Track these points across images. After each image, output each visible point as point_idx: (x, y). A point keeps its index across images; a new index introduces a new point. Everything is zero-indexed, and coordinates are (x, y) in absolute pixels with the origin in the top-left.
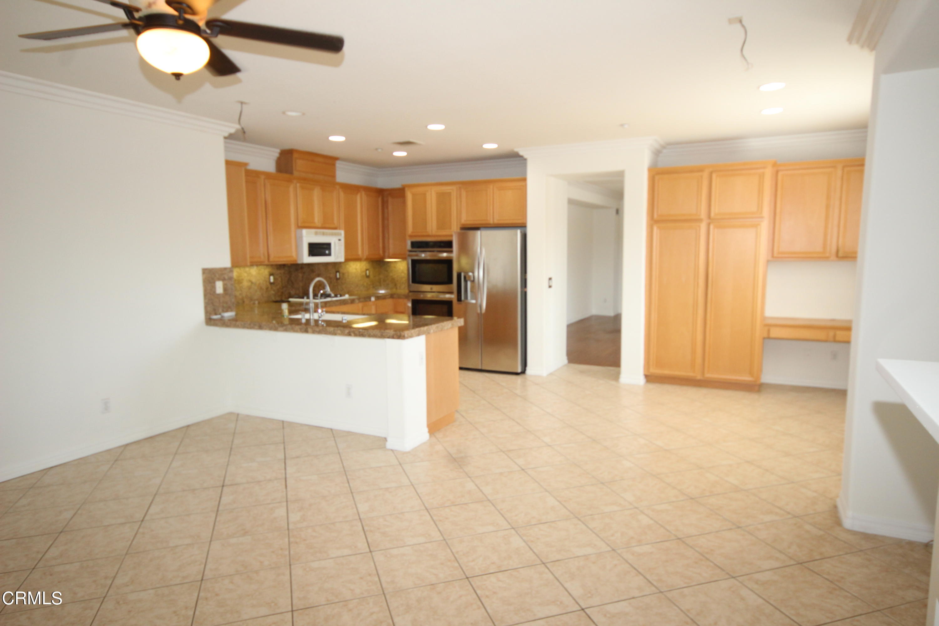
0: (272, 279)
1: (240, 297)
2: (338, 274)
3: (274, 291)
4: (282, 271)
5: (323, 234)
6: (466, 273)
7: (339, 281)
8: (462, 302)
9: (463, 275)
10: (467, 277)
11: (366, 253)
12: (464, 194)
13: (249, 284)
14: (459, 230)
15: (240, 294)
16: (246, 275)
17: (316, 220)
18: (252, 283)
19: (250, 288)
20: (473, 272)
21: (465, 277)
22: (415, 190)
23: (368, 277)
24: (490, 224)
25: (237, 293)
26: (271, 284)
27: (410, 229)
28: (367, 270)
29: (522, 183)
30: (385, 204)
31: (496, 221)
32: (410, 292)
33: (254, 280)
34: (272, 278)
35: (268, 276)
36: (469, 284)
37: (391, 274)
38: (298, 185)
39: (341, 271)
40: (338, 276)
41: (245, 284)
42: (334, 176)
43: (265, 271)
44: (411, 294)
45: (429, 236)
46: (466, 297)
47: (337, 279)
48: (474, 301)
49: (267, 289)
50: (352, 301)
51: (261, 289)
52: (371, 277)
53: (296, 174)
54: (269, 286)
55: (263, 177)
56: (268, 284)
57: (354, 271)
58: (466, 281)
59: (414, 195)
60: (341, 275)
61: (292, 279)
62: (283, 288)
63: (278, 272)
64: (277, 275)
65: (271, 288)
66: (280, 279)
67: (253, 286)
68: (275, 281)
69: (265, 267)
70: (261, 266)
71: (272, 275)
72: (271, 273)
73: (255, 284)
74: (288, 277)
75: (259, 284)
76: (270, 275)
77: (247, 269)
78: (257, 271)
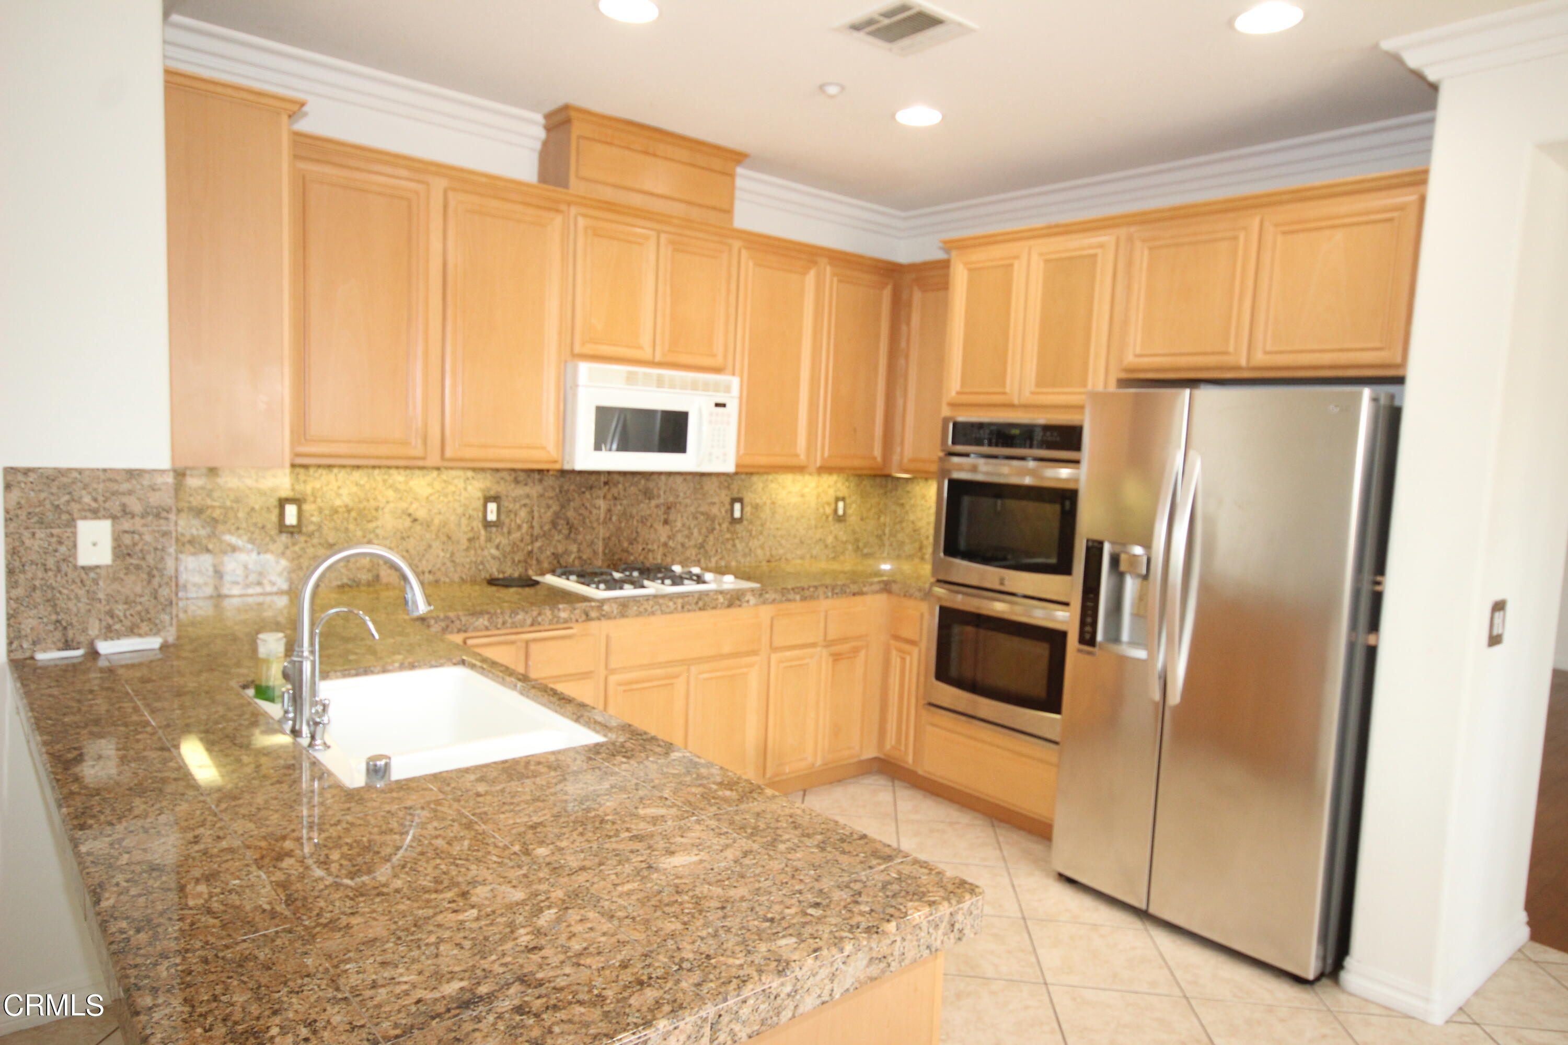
0: (492, 510)
2: (737, 506)
3: (498, 546)
4: (534, 490)
5: (660, 383)
6: (1122, 542)
7: (738, 527)
8: (1095, 650)
9: (1107, 549)
10: (1123, 557)
11: (823, 451)
12: (1142, 256)
13: (406, 522)
14: (1112, 387)
16: (390, 493)
17: (646, 340)
18: (415, 520)
20: (1147, 546)
21: (1115, 561)
22: (979, 256)
23: (840, 519)
24: (1238, 368)
26: (487, 525)
27: (954, 385)
28: (837, 499)
29: (1408, 197)
30: (899, 308)
31: (1260, 358)
32: (940, 582)
33: (421, 514)
34: (492, 507)
35: (476, 503)
36: (1130, 585)
37: (912, 517)
38: (581, 222)
39: (748, 497)
40: (737, 514)
41: (388, 519)
42: (728, 211)
43: (471, 489)
44: (939, 591)
45: (1010, 406)
46: (1114, 636)
47: (734, 521)
48: (1141, 654)
49: (472, 539)
50: (734, 599)
51: (449, 538)
52: (853, 519)
53: (576, 186)
55: (439, 184)
56: (477, 524)
57: (795, 499)
58: (1118, 574)
59: (973, 271)
60: (748, 509)
61: (571, 514)
62: (534, 539)
63: (520, 491)
64: (515, 500)
65: (489, 540)
66: (523, 513)
67: (418, 528)
68: (503, 517)
69: (470, 474)
70: (453, 473)
71: (496, 499)
72: (492, 493)
73: (428, 525)
74: (555, 507)
75: (445, 524)
76: (487, 499)
77: (399, 477)
78: (438, 485)
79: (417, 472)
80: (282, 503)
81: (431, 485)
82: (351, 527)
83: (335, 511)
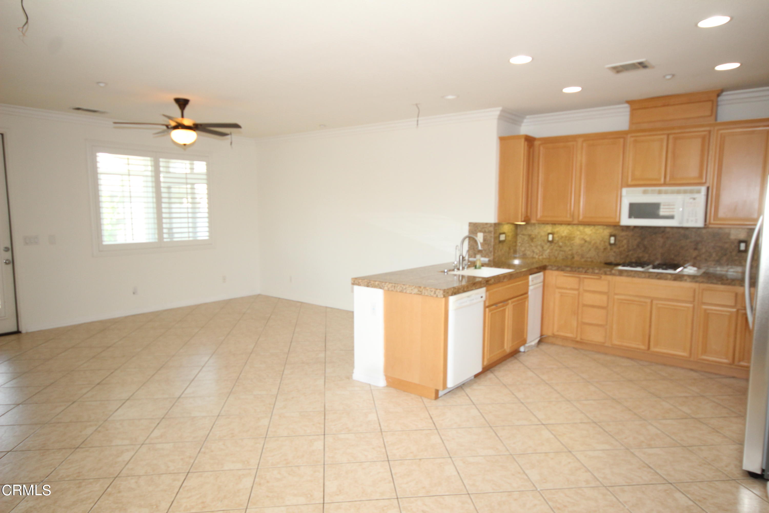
0: (612, 240)
1: (570, 253)
3: (615, 252)
4: (630, 233)
13: (583, 242)
15: (570, 250)
16: (578, 233)
18: (586, 241)
19: (582, 246)
25: (567, 249)
26: (611, 244)
33: (588, 239)
34: (612, 238)
35: (607, 237)
40: (742, 248)
41: (577, 241)
43: (605, 232)
49: (605, 249)
51: (597, 248)
54: (609, 247)
56: (607, 244)
61: (646, 243)
62: (629, 251)
63: (624, 234)
64: (622, 237)
65: (611, 249)
66: (625, 242)
67: (587, 244)
68: (617, 242)
69: (605, 227)
70: (599, 227)
71: (614, 236)
72: (613, 234)
73: (590, 243)
74: (639, 240)
75: (595, 243)
76: (611, 236)
77: (581, 228)
78: (594, 231)
79: (587, 227)
80: (549, 234)
81: (591, 230)
82: (567, 242)
83: (562, 237)
